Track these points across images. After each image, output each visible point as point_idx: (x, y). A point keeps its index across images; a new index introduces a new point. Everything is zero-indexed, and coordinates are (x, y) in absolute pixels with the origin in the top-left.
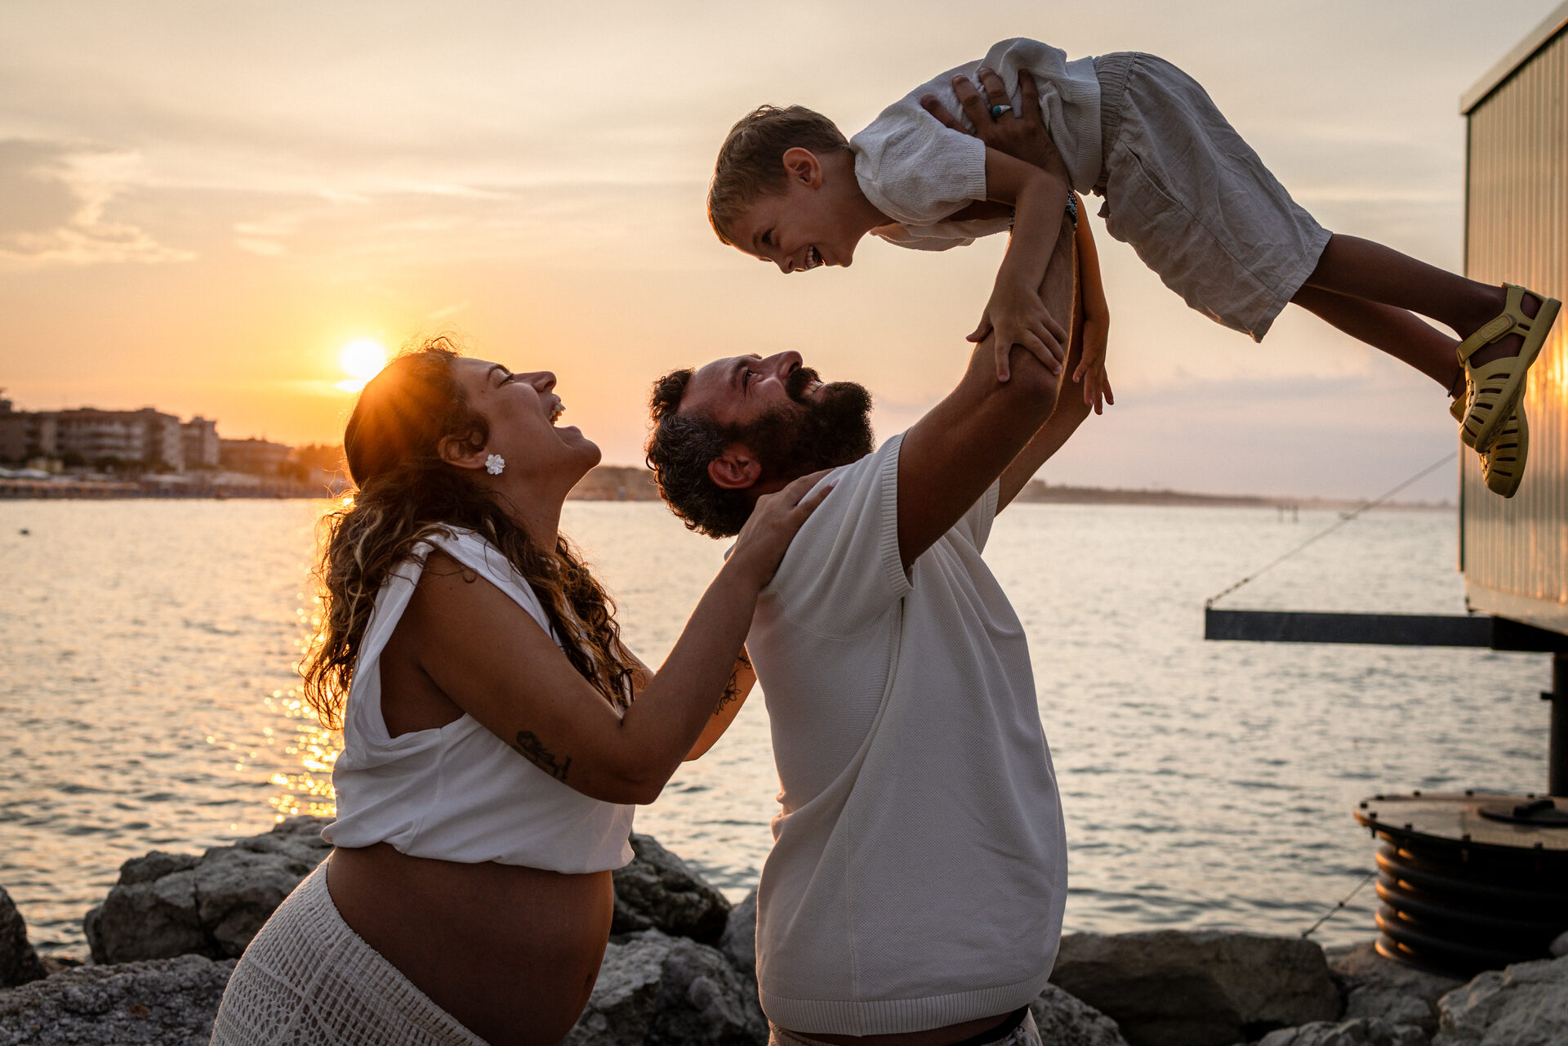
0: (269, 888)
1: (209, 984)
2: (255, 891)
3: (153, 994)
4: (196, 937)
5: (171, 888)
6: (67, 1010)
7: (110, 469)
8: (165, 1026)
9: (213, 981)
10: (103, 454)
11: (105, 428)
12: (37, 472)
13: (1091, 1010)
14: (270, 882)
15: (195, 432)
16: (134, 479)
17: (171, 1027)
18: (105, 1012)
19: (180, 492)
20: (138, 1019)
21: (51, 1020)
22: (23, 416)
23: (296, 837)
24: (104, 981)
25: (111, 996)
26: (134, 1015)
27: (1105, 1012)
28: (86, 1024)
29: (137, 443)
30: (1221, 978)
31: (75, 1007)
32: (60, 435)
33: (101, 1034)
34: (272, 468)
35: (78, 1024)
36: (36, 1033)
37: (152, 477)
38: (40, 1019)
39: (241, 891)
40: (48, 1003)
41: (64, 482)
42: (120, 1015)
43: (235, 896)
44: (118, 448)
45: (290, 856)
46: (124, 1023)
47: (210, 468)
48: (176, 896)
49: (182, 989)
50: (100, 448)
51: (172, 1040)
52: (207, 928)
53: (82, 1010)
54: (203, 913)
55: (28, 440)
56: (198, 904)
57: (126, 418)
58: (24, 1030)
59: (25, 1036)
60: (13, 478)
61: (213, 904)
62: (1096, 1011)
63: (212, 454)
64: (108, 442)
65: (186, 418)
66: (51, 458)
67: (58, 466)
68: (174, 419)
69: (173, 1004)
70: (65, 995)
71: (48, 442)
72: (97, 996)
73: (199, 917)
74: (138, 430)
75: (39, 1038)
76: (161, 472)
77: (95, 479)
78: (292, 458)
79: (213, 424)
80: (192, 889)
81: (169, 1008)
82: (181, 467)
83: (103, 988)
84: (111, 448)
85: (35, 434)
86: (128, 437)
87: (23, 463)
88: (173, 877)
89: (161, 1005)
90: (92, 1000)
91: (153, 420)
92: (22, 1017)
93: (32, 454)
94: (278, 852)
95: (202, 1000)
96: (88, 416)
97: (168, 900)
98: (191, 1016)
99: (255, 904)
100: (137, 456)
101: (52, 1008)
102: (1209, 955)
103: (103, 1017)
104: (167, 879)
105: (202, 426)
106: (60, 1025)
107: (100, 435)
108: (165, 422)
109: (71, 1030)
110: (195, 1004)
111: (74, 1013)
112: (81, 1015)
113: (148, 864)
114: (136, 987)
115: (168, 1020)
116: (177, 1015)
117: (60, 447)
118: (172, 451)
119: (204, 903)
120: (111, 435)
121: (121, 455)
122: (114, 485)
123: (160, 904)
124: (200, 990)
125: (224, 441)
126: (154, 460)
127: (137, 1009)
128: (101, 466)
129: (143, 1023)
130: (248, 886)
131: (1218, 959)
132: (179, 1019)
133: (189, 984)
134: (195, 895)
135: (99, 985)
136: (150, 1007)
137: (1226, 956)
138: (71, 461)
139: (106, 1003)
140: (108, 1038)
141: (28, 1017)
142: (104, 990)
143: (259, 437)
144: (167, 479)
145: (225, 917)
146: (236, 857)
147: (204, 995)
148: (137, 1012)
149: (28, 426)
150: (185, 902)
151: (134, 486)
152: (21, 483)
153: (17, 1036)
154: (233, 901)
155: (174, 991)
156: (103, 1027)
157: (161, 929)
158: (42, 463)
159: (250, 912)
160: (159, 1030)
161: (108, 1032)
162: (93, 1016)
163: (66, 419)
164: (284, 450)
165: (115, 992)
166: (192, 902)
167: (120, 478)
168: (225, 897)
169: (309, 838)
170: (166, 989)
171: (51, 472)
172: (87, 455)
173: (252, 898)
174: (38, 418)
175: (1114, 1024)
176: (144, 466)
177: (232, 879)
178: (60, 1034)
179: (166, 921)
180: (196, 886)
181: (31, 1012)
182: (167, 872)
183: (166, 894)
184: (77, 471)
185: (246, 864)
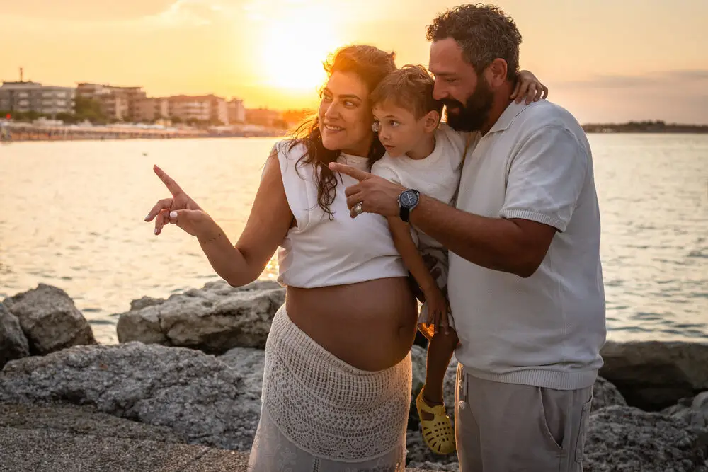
0: (192, 313)
1: (139, 355)
2: (186, 314)
3: (111, 359)
4: (160, 336)
5: (149, 313)
6: (68, 365)
7: (193, 124)
8: (115, 374)
9: (140, 354)
10: (190, 117)
11: (191, 104)
12: (160, 126)
13: (602, 379)
14: (192, 310)
15: (233, 105)
16: (205, 129)
17: (118, 374)
18: (87, 366)
19: (227, 134)
20: (102, 370)
21: (60, 369)
22: (151, 99)
23: (212, 290)
24: (88, 352)
25: (90, 359)
26: (100, 368)
27: (609, 380)
28: (76, 372)
29: (206, 111)
30: (683, 366)
31: (71, 364)
32: (170, 108)
33: (83, 377)
34: (270, 122)
35: (73, 372)
36: (52, 375)
37: (213, 128)
38: (55, 369)
39: (179, 314)
40: (60, 361)
41: (172, 130)
42: (93, 368)
43: (176, 317)
44: (197, 114)
45: (206, 298)
46: (96, 372)
47: (241, 123)
48: (150, 316)
49: (125, 357)
50: (188, 114)
51: (117, 381)
52: (164, 331)
53: (75, 365)
54: (163, 324)
55: (155, 111)
56: (160, 320)
57: (200, 99)
58: (46, 374)
59: (47, 376)
60: (148, 129)
61: (166, 320)
62: (605, 380)
63: (241, 117)
64: (192, 111)
65: (229, 99)
66: (165, 119)
67: (169, 123)
68: (223, 99)
69: (119, 364)
70: (68, 358)
71: (164, 112)
72: (83, 359)
73: (160, 326)
74: (206, 105)
75: (53, 378)
76: (217, 125)
77: (187, 129)
78: (280, 117)
79: (242, 101)
80: (157, 313)
81: (117, 366)
82: (227, 123)
83: (87, 355)
84: (193, 114)
85: (158, 108)
86: (202, 108)
87: (153, 122)
88: (150, 307)
89: (114, 364)
90: (80, 360)
91: (214, 100)
92: (46, 368)
93: (158, 117)
94: (201, 296)
95: (134, 362)
96: (183, 98)
97: (147, 318)
98: (128, 369)
99: (186, 321)
100: (206, 117)
101: (61, 364)
102: (676, 354)
103: (85, 369)
104: (146, 309)
105: (236, 102)
106: (64, 372)
107: (188, 108)
108: (218, 100)
109: (68, 374)
110: (131, 364)
111: (71, 366)
112: (74, 367)
113: (142, 302)
114: (103, 355)
115: (116, 371)
116: (121, 369)
117: (170, 114)
118: (223, 114)
119: (163, 320)
120: (194, 108)
121: (199, 117)
122: (196, 132)
123: (143, 320)
124: (133, 357)
125: (247, 110)
126: (214, 120)
127: (102, 366)
128: (189, 122)
129: (104, 372)
130: (182, 312)
131: (681, 356)
132: (122, 371)
133: (128, 355)
134: (159, 316)
135: (85, 354)
136: (109, 365)
137: (686, 354)
138: (175, 120)
139: (87, 362)
140: (86, 378)
141: (49, 368)
142: (87, 357)
143: (264, 107)
144: (220, 129)
145: (172, 326)
146: (181, 298)
147: (135, 360)
148: (102, 367)
149: (155, 104)
150: (154, 319)
151: (205, 132)
152: (152, 132)
153: (43, 376)
154: (175, 319)
155: (121, 357)
156: (84, 373)
157: (145, 332)
158: (161, 121)
159: (184, 324)
160: (112, 375)
161: (86, 376)
162: (80, 368)
163: (172, 100)
164: (275, 113)
165: (92, 357)
166: (157, 319)
167: (199, 128)
168: (172, 317)
169: (218, 290)
170: (118, 356)
171: (166, 126)
172: (183, 118)
173: (183, 318)
174: (159, 100)
175: (613, 386)
176: (209, 122)
177: (176, 309)
178: (63, 376)
179: (146, 328)
180: (159, 312)
181: (51, 366)
182: (149, 305)
183: (145, 316)
184: (178, 125)
185: (184, 302)
